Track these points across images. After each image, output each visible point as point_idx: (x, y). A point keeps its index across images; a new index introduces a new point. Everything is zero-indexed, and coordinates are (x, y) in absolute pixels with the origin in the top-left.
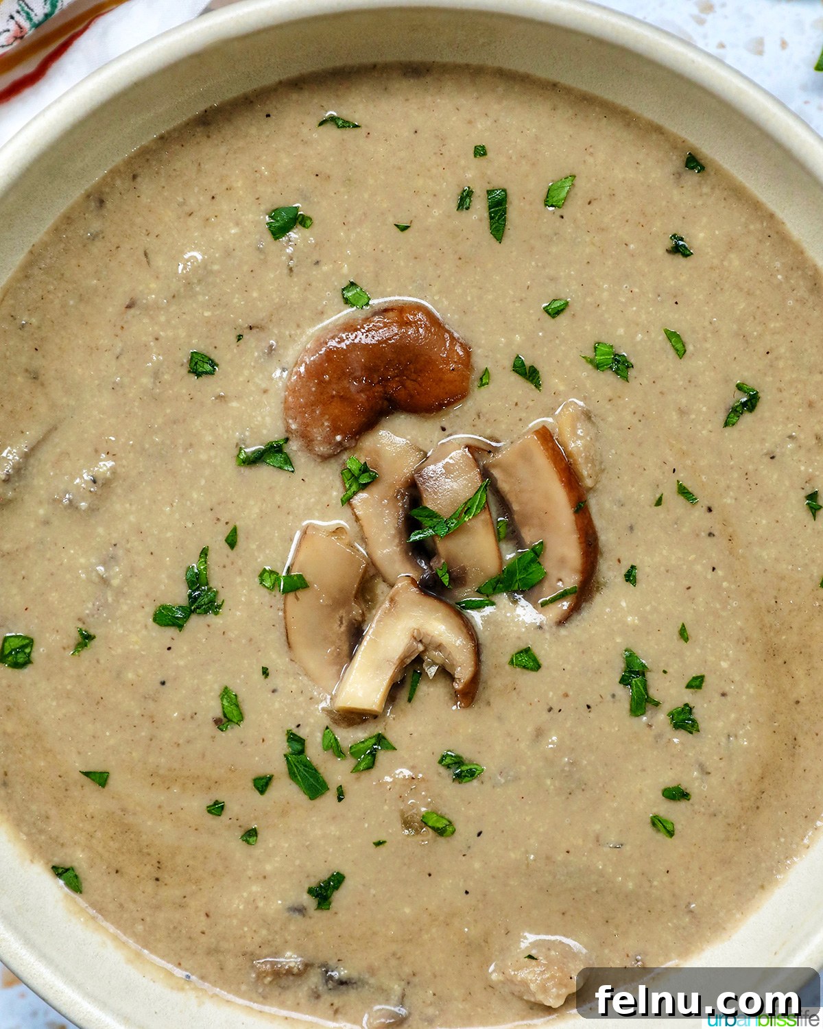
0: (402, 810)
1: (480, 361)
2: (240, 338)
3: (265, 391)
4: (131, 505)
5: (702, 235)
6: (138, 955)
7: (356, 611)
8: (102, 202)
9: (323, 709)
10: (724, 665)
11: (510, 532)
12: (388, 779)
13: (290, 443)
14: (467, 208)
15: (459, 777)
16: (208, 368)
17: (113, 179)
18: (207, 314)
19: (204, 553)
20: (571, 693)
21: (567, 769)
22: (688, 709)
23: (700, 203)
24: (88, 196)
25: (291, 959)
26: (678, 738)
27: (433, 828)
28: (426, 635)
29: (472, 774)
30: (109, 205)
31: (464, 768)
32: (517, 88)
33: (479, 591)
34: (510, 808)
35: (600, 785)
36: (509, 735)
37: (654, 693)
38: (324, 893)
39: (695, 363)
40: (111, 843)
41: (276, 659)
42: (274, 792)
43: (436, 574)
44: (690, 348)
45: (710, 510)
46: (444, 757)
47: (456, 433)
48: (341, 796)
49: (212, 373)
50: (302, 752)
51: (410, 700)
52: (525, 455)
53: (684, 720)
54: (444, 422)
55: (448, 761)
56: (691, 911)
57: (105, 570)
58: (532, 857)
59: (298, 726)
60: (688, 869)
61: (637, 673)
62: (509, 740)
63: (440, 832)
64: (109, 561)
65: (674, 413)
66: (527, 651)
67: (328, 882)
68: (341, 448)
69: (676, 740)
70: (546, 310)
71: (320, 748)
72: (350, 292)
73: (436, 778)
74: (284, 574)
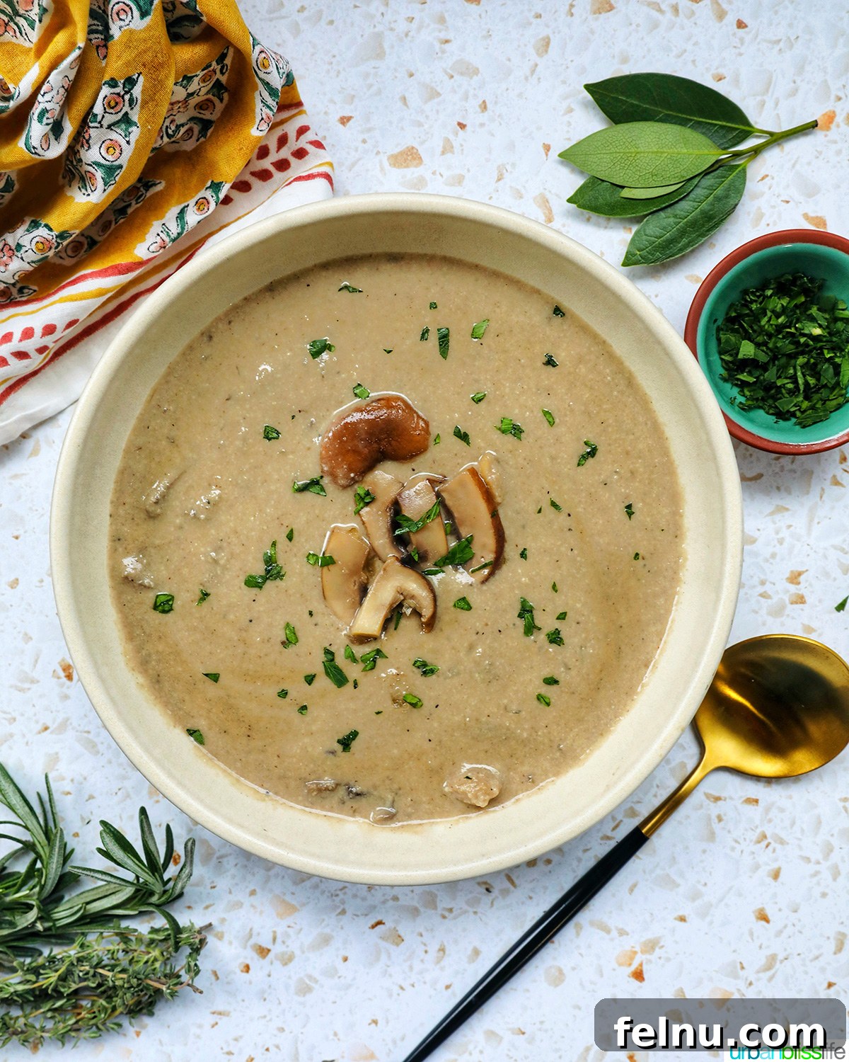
0: (391, 694)
1: (434, 430)
2: (293, 417)
3: (309, 449)
4: (231, 516)
5: (563, 354)
6: (238, 781)
7: (364, 577)
8: (211, 338)
9: (345, 635)
10: (578, 605)
11: (454, 531)
12: (383, 675)
13: (324, 479)
14: (426, 340)
15: (425, 673)
16: (275, 435)
17: (217, 323)
18: (274, 403)
19: (274, 544)
20: (489, 623)
21: (488, 668)
22: (557, 632)
23: (562, 335)
24: (202, 334)
25: (328, 781)
26: (552, 649)
27: (410, 703)
28: (405, 590)
29: (432, 671)
30: (214, 339)
31: (428, 668)
32: (454, 268)
33: (435, 565)
34: (454, 691)
35: (507, 676)
36: (453, 648)
37: (537, 623)
38: (346, 743)
39: (560, 430)
40: (221, 715)
41: (317, 606)
42: (316, 683)
43: (410, 554)
44: (557, 421)
45: (569, 515)
46: (416, 662)
47: (421, 472)
48: (356, 685)
49: (277, 438)
50: (333, 660)
51: (395, 629)
52: (462, 484)
53: (555, 638)
54: (413, 465)
55: (418, 664)
56: (560, 750)
57: (216, 555)
58: (468, 719)
59: (330, 645)
60: (558, 725)
61: (528, 611)
62: (453, 651)
63: (414, 705)
64: (218, 549)
65: (548, 459)
66: (464, 599)
67: (348, 736)
68: (354, 481)
69: (551, 650)
70: (473, 399)
71: (343, 658)
72: (358, 388)
73: (411, 674)
74: (321, 555)
